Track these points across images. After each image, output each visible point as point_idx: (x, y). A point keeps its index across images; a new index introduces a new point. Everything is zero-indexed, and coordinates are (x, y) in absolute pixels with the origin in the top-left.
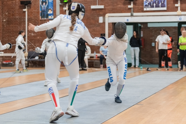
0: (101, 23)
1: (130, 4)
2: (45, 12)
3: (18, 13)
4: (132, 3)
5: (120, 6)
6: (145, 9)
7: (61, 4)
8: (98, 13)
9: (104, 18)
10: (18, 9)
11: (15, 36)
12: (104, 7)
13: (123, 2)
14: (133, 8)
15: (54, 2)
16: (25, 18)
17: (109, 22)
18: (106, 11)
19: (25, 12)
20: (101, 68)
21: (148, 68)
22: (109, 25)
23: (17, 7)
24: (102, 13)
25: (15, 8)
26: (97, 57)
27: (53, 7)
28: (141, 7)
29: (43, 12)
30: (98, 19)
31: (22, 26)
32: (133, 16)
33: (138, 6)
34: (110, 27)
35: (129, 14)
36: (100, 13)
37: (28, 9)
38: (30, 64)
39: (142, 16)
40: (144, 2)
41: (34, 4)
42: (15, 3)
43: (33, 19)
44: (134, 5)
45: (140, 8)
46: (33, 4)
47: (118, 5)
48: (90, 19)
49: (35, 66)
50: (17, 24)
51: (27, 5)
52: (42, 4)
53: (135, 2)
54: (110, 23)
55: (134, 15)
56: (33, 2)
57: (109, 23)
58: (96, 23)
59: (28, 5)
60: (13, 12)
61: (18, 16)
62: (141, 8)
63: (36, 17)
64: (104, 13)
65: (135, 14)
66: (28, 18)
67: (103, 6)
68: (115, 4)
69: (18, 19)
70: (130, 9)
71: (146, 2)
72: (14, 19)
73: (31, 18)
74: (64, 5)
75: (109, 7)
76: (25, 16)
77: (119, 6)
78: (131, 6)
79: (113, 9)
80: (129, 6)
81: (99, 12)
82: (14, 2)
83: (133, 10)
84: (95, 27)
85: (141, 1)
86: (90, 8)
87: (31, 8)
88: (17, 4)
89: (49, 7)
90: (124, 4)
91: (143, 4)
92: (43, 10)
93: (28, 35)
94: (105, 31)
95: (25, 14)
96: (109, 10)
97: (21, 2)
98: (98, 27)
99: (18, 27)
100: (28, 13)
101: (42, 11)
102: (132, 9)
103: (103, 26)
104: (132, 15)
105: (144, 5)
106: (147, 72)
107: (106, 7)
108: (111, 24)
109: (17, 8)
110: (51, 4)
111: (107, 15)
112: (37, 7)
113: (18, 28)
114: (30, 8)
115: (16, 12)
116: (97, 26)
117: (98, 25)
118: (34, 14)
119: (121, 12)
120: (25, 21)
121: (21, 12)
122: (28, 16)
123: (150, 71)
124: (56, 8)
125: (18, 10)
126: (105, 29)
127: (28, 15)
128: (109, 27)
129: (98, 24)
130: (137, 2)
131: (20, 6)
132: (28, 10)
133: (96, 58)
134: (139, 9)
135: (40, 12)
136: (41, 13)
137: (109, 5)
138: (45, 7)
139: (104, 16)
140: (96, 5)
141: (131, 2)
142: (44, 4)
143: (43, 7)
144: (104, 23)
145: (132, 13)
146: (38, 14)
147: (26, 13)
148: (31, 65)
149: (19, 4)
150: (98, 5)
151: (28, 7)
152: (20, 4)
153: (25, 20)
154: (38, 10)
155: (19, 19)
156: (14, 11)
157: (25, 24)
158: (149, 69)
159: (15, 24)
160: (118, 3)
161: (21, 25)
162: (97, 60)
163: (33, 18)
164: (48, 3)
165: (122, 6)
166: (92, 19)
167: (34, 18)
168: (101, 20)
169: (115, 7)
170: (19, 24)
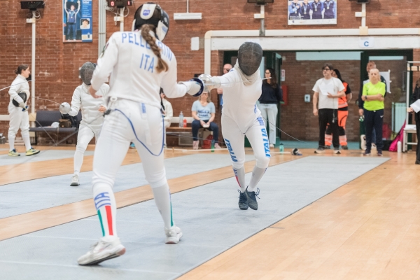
0: (195, 51)
1: (259, 11)
2: (73, 26)
3: (14, 28)
4: (262, 8)
5: (238, 14)
6: (290, 23)
7: (108, 8)
8: (189, 30)
9: (202, 40)
10: (16, 19)
11: (9, 78)
12: (202, 16)
13: (242, 6)
14: (265, 19)
15: (94, 4)
16: (31, 39)
17: (213, 49)
18: (207, 24)
19: (31, 24)
20: (194, 148)
21: (296, 150)
22: (211, 55)
23: (14, 15)
24: (198, 28)
25: (9, 16)
26: (185, 124)
27: (92, 14)
28: (282, 16)
29: (69, 26)
30: (190, 42)
31: (24, 55)
32: (265, 37)
33: (275, 14)
34: (216, 61)
35: (257, 32)
36: (194, 29)
37: (36, 18)
38: (40, 139)
39: (285, 37)
40: (290, 8)
41: (51, 9)
42: (9, 5)
43: (48, 41)
44: (267, 13)
45: (279, 20)
46: (47, 9)
47: (233, 11)
48: (171, 43)
49: (50, 143)
50: (13, 51)
51: (35, 9)
52: (69, 7)
53: (270, 7)
54: (215, 51)
55: (266, 35)
56: (48, 4)
57: (212, 51)
58: (185, 51)
59: (38, 9)
60: (5, 25)
61: (15, 34)
62: (281, 19)
63: (55, 36)
64: (202, 30)
65: (268, 32)
66: (36, 39)
67: (201, 14)
68: (227, 11)
69: (14, 39)
70: (259, 20)
71: (293, 7)
72: (7, 39)
73: (44, 39)
74: (115, 11)
75: (213, 17)
76: (31, 34)
77: (235, 14)
78: (261, 15)
79: (221, 21)
80: (257, 16)
81: (191, 27)
82: (7, 2)
83: (265, 23)
84: (182, 60)
85: (281, 4)
86: (172, 18)
87: (45, 17)
88: (14, 7)
89: (83, 16)
90: (246, 10)
91: (287, 10)
92: (71, 22)
93: (36, 74)
94: (203, 68)
95: (31, 30)
96: (213, 24)
97: (21, 2)
98: (189, 58)
99: (15, 57)
100: (37, 28)
101: (67, 23)
102: (263, 22)
103: (200, 58)
104: (262, 35)
105: (289, 13)
106: (293, 156)
107: (206, 17)
108: (217, 54)
109: (13, 16)
110: (88, 8)
111: (209, 34)
112: (57, 15)
113: (15, 60)
114: (42, 16)
115: (11, 25)
116: (186, 58)
117: (189, 55)
118: (50, 30)
119: (239, 28)
120: (31, 45)
121: (23, 25)
122: (36, 34)
123: (299, 155)
124: (98, 17)
125: (15, 22)
126: (204, 65)
127: (37, 32)
128: (212, 60)
129: (188, 53)
130: (273, 6)
131: (20, 13)
132: (37, 22)
133: (185, 126)
134: (278, 23)
135: (64, 25)
136: (66, 29)
137: (213, 13)
138: (74, 15)
139: (201, 35)
140: (186, 12)
141: (260, 7)
142: (72, 8)
143: (70, 15)
144: (202, 51)
145: (263, 30)
146: (59, 30)
147: (34, 26)
148: (42, 141)
149: (17, 7)
150: (189, 12)
151: (37, 15)
152: (20, 8)
153: (31, 42)
154: (60, 20)
155: (19, 39)
156: (7, 22)
157: (31, 51)
158: (298, 152)
159: (8, 51)
160: (233, 8)
161: (22, 54)
162: (187, 130)
163: (48, 39)
164: (81, 7)
165: (241, 15)
166: (176, 43)
167: (51, 39)
168: (195, 44)
169: (225, 17)
170: (18, 51)
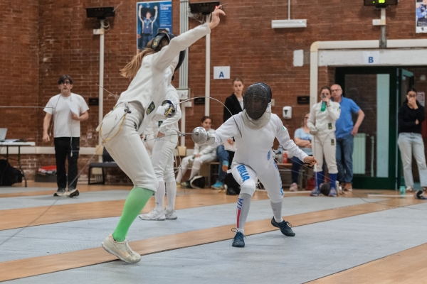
0: (298, 68)
1: (379, 17)
2: (149, 37)
3: (79, 41)
4: (383, 12)
5: (352, 20)
6: (419, 30)
7: (191, 15)
8: (291, 40)
9: (307, 53)
10: (81, 30)
12: (308, 23)
13: (358, 9)
14: (387, 26)
15: (175, 10)
16: (99, 54)
17: (321, 65)
18: (313, 34)
19: (98, 36)
21: (420, 192)
22: (319, 72)
23: (79, 25)
24: (302, 39)
25: (73, 27)
26: (285, 159)
27: (172, 23)
28: (407, 22)
29: (145, 38)
30: (292, 56)
31: (91, 74)
32: (386, 48)
33: (400, 20)
34: (324, 79)
35: (376, 43)
36: (297, 40)
37: (105, 28)
38: (109, 176)
39: (412, 48)
40: (418, 11)
41: (123, 17)
42: (73, 12)
43: (119, 57)
44: (389, 19)
45: (404, 27)
46: (118, 17)
47: (345, 17)
48: (269, 57)
49: (121, 182)
50: (78, 69)
51: (103, 18)
52: (144, 15)
53: (392, 11)
54: (324, 67)
55: (388, 46)
56: (119, 11)
57: (319, 68)
58: (286, 67)
59: (107, 18)
60: (68, 37)
61: (79, 48)
62: (407, 26)
63: (128, 50)
64: (307, 41)
65: (390, 43)
66: (105, 54)
67: (305, 20)
68: (338, 16)
69: (79, 55)
70: (379, 27)
71: (422, 11)
72: (71, 55)
73: (114, 54)
74: (200, 19)
75: (321, 24)
76: (99, 48)
77: (349, 20)
78: (381, 21)
79: (331, 29)
80: (376, 22)
81: (293, 37)
82: (71, 10)
83: (386, 31)
84: (282, 79)
85: (408, 6)
86: (270, 26)
87: (115, 27)
88: (78, 15)
89: (161, 25)
90: (362, 15)
91: (414, 14)
92: (146, 33)
93: (104, 98)
94: (309, 88)
95: (99, 44)
96: (321, 33)
97: (87, 9)
98: (291, 77)
99: (80, 76)
100: (105, 40)
101: (142, 35)
102: (383, 30)
103: (304, 76)
104: (383, 47)
105: (417, 17)
106: (417, 201)
107: (312, 25)
108: (326, 71)
109: (77, 26)
110: (167, 15)
111: (315, 46)
112: (131, 24)
113: (80, 80)
114: (112, 25)
115: (75, 37)
116: (287, 77)
117: (291, 72)
118: (121, 43)
119: (354, 38)
120: (98, 62)
121: (89, 37)
122: (105, 49)
123: (424, 199)
124: (179, 26)
125: (80, 33)
126: (309, 84)
127: (106, 46)
128: (320, 78)
129: (289, 70)
130: (397, 9)
131: (86, 22)
132: (106, 33)
133: (284, 162)
134: (404, 30)
135: (138, 36)
136: (141, 40)
137: (321, 19)
138: (150, 23)
139: (306, 47)
140: (287, 18)
141: (380, 11)
142: (148, 15)
143: (145, 24)
144: (307, 66)
145: (384, 40)
146: (132, 43)
147: (102, 38)
148: (111, 179)
149: (82, 16)
150: (291, 18)
151: (106, 24)
152: (86, 17)
153: (99, 58)
154: (133, 31)
155: (84, 55)
156: (71, 34)
157: (98, 69)
158: (423, 194)
159: (71, 69)
160: (346, 13)
161: (89, 73)
162: (287, 167)
163: (119, 54)
164: (158, 14)
165: (357, 21)
166: (274, 57)
167: (122, 54)
168: (298, 58)
169: (336, 24)
170: (83, 69)
